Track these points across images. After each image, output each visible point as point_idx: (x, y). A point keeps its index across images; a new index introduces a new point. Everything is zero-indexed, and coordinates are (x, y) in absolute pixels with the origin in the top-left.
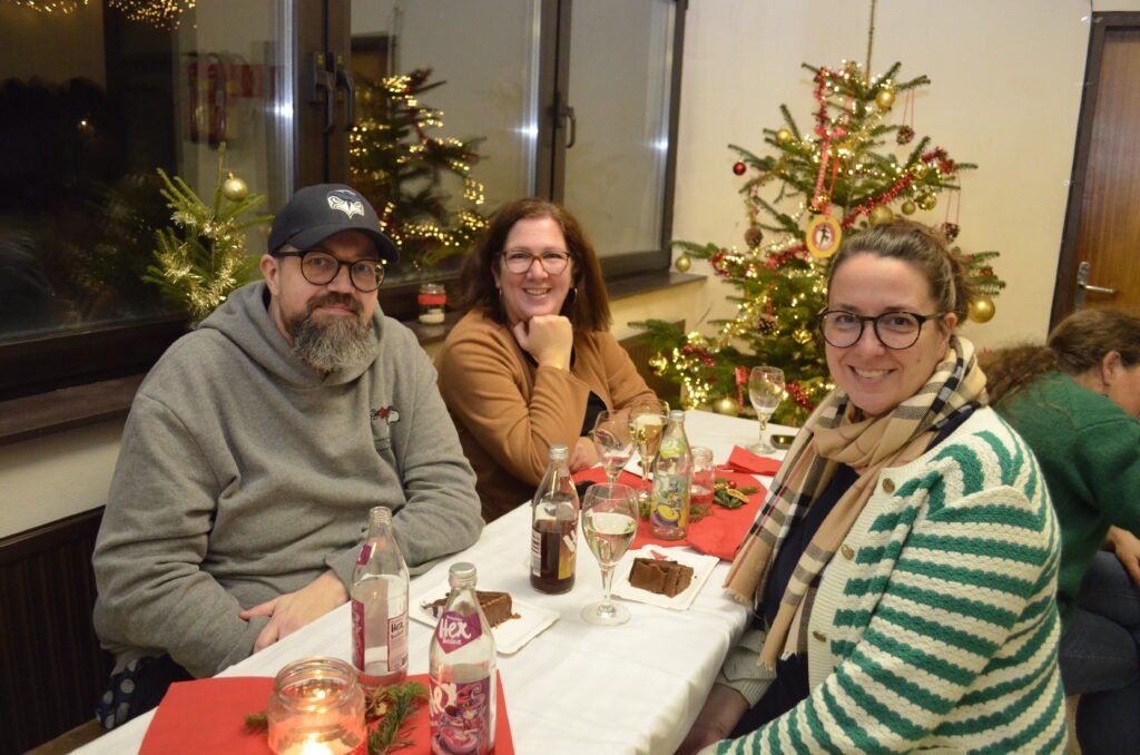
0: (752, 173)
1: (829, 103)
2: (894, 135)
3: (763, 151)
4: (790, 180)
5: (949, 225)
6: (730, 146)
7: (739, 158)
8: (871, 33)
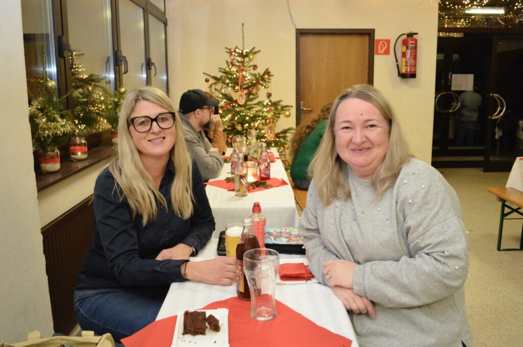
0: (212, 81)
1: (234, 59)
2: (252, 68)
3: (219, 75)
4: (224, 83)
5: (269, 93)
6: (204, 73)
7: (206, 77)
8: (243, 38)
